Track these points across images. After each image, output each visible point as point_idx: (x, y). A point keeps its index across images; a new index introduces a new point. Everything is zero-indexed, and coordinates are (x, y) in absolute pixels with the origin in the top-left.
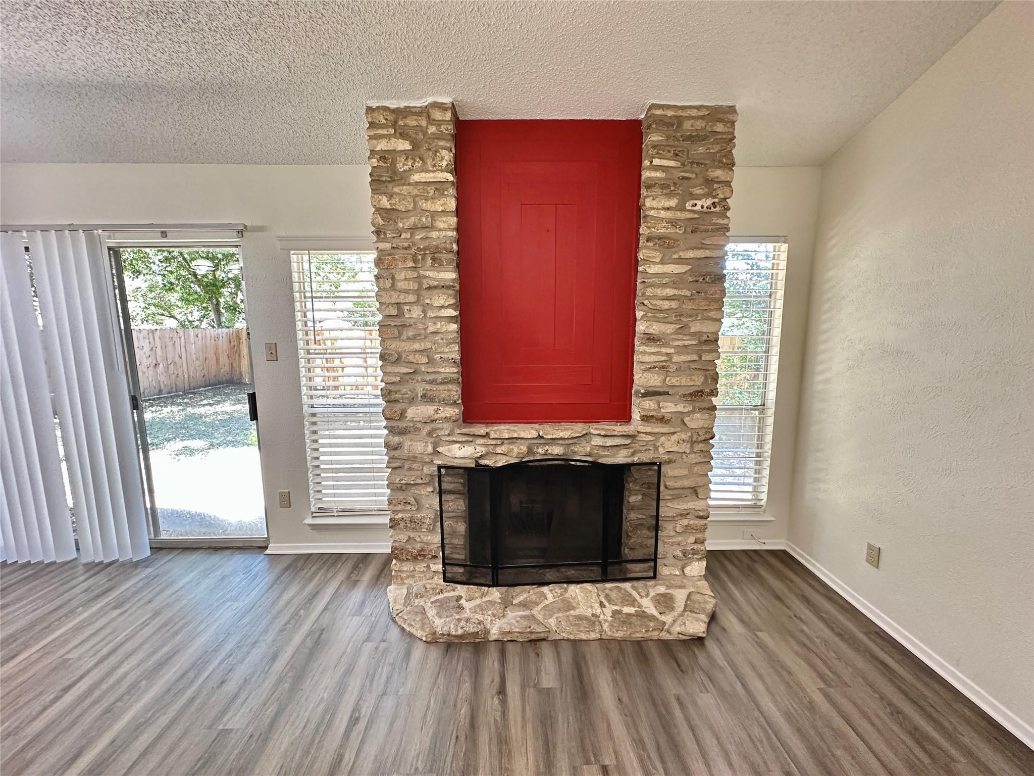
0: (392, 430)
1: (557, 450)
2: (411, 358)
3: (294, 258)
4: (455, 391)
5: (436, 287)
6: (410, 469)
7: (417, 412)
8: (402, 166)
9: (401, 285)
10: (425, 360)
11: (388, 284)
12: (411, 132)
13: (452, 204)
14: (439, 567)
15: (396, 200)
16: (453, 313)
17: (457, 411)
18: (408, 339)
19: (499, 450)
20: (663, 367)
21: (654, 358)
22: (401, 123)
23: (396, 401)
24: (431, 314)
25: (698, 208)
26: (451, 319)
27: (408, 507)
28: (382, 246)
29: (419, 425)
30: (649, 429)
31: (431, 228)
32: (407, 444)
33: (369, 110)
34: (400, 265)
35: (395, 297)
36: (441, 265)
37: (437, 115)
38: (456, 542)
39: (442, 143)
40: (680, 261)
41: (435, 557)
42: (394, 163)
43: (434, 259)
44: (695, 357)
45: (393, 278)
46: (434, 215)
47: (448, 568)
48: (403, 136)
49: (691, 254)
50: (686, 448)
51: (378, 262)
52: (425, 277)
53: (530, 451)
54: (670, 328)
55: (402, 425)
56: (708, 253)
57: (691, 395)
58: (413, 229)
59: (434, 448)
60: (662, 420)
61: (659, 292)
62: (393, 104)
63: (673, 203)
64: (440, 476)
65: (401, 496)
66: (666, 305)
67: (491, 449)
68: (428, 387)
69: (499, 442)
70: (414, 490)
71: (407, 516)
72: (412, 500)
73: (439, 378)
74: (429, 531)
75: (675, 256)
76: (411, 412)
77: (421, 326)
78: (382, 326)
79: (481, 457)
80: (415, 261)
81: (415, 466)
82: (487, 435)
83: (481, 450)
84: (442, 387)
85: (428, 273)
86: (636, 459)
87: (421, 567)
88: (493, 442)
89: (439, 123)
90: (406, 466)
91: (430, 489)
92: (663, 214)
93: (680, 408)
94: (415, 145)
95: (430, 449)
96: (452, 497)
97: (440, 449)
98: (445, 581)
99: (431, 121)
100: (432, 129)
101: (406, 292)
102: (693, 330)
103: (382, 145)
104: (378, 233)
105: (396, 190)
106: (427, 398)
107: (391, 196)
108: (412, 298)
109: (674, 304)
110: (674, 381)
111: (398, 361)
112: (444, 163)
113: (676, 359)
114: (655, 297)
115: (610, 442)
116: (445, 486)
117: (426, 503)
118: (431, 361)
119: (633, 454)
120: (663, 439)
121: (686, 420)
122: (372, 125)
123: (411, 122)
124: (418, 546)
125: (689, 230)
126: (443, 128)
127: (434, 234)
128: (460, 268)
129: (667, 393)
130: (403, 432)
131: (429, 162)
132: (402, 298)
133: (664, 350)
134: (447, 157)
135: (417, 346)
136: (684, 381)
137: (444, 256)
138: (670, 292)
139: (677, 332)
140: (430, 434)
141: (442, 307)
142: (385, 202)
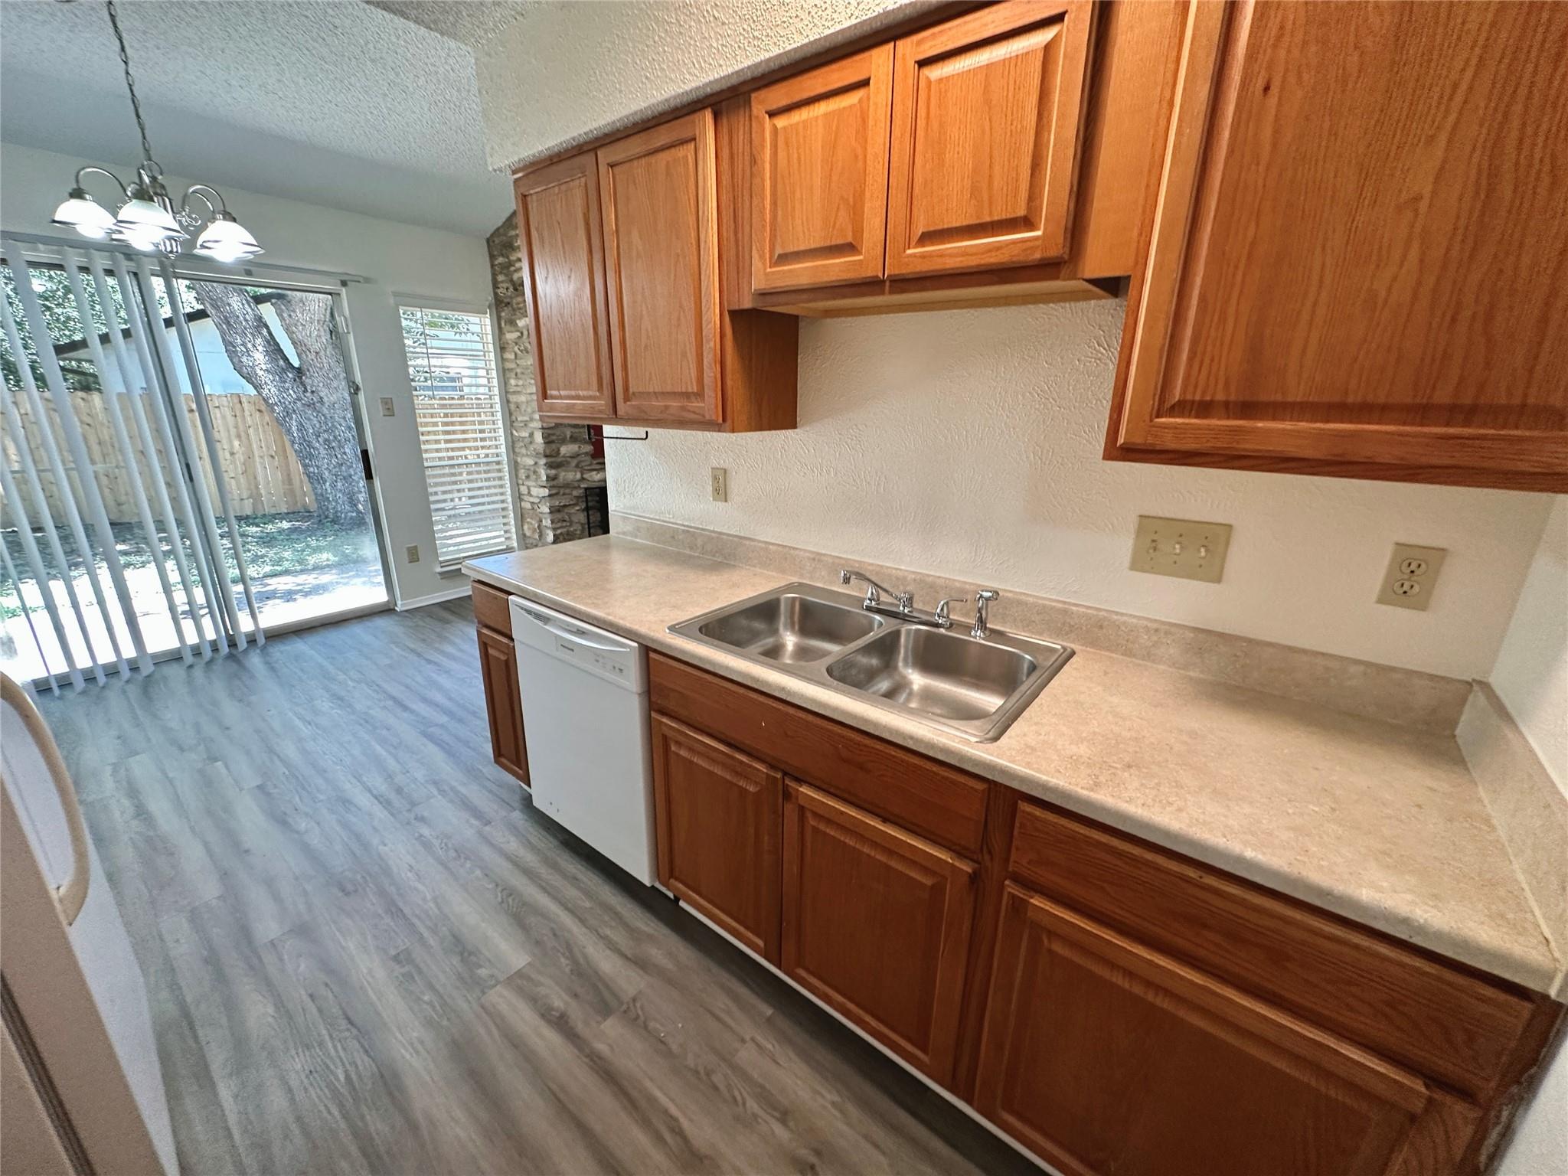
0: (550, 466)
3: (406, 310)
6: (564, 494)
7: (566, 450)
23: (552, 442)
27: (564, 524)
29: (569, 459)
32: (562, 474)
55: (557, 460)
59: (581, 476)
64: (586, 497)
65: (559, 516)
70: (566, 510)
71: (564, 530)
76: (563, 450)
81: (567, 491)
90: (562, 492)
91: (578, 508)
95: (579, 477)
96: (593, 511)
97: (585, 476)
106: (574, 439)
116: (590, 504)
117: (575, 519)
130: (558, 466)
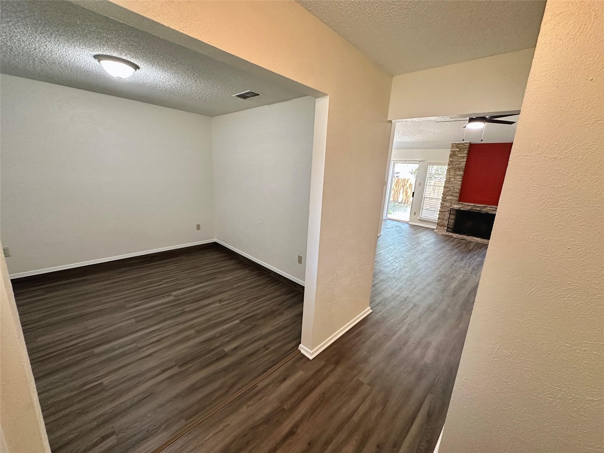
0: (443, 200)
1: (478, 209)
2: (450, 188)
3: (429, 166)
4: (458, 195)
5: (458, 175)
6: (444, 208)
7: (449, 198)
12: (460, 147)
13: (465, 160)
14: (446, 228)
15: (454, 159)
16: (461, 180)
17: (457, 198)
18: (450, 184)
19: (465, 207)
22: (458, 146)
23: (445, 195)
24: (456, 180)
26: (460, 181)
27: (442, 216)
28: (449, 167)
29: (448, 200)
31: (460, 164)
32: (445, 203)
33: (452, 144)
34: (452, 171)
35: (449, 176)
37: (466, 144)
38: (451, 224)
39: (466, 149)
41: (445, 226)
42: (455, 153)
43: (459, 170)
45: (450, 173)
46: (461, 162)
47: (448, 229)
48: (458, 148)
51: (448, 170)
53: (472, 208)
55: (445, 200)
58: (456, 164)
59: (451, 205)
62: (457, 143)
64: (450, 210)
65: (441, 213)
67: (463, 207)
68: (452, 193)
69: (465, 205)
72: (443, 214)
73: (455, 192)
74: (446, 221)
76: (447, 198)
77: (453, 182)
78: (445, 181)
79: (460, 208)
80: (455, 170)
81: (446, 208)
82: (462, 204)
83: (461, 206)
85: (457, 172)
87: (442, 228)
91: (448, 213)
94: (460, 149)
96: (452, 215)
98: (447, 231)
100: (464, 147)
101: (452, 175)
103: (453, 150)
104: (449, 165)
105: (454, 157)
106: (451, 195)
108: (453, 177)
111: (447, 188)
112: (465, 153)
115: (491, 209)
116: (451, 213)
117: (446, 215)
118: (454, 188)
122: (452, 146)
124: (443, 224)
126: (466, 147)
128: (465, 171)
130: (445, 201)
131: (462, 153)
135: (452, 185)
137: (461, 169)
140: (450, 202)
141: (459, 179)
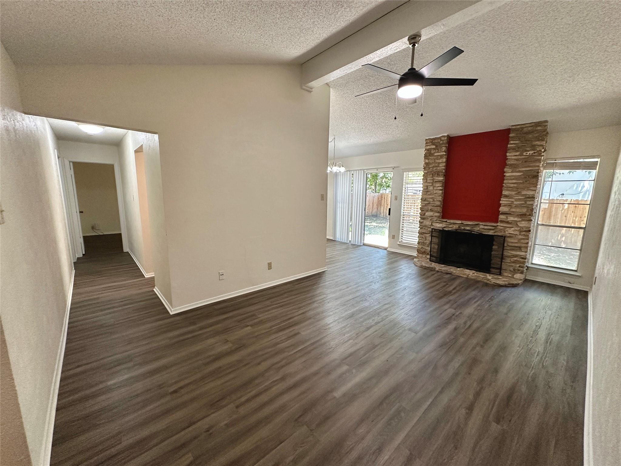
0: (421, 218)
1: (468, 228)
2: (428, 200)
3: (405, 174)
5: (437, 181)
6: (425, 229)
8: (432, 152)
9: (428, 181)
10: (432, 200)
11: (425, 181)
12: (436, 144)
13: (444, 160)
14: (428, 257)
15: (430, 160)
16: (441, 188)
17: (439, 214)
18: (429, 195)
19: (450, 226)
20: (510, 205)
21: (506, 202)
22: (433, 142)
24: (435, 188)
25: (528, 154)
26: (440, 190)
27: (423, 239)
28: (425, 171)
29: (428, 217)
30: (502, 225)
31: (438, 166)
32: (425, 222)
33: (426, 140)
34: (429, 176)
35: (426, 184)
36: (439, 176)
37: (443, 139)
38: (434, 250)
39: (443, 145)
40: (520, 172)
41: (428, 254)
42: (431, 151)
43: (437, 174)
44: (523, 203)
45: (427, 179)
46: (439, 163)
47: (431, 257)
48: (433, 144)
49: (524, 169)
50: (518, 233)
51: (424, 176)
52: (435, 179)
53: (459, 227)
54: (513, 193)
55: (424, 217)
56: (531, 168)
57: (520, 215)
58: (433, 167)
59: (431, 224)
60: (508, 222)
61: (510, 181)
62: (432, 137)
63: (518, 154)
64: (432, 231)
65: (421, 236)
66: (512, 185)
68: (432, 207)
69: (450, 224)
70: (425, 235)
71: (422, 241)
72: (424, 237)
73: (435, 205)
74: (428, 246)
75: (517, 170)
76: (427, 214)
77: (432, 191)
79: (444, 227)
80: (433, 175)
81: (426, 228)
82: (446, 222)
83: (444, 226)
84: (435, 208)
85: (436, 178)
86: (496, 234)
87: (424, 256)
88: (448, 224)
89: (443, 140)
91: (429, 235)
92: (513, 157)
93: (516, 219)
94: (436, 146)
95: (430, 224)
96: (435, 238)
97: (433, 224)
98: (430, 261)
99: (441, 140)
100: (441, 142)
101: (429, 183)
102: (523, 193)
103: (428, 147)
104: (424, 168)
105: (430, 158)
106: (431, 210)
107: (428, 159)
108: (431, 184)
109: (515, 185)
110: (514, 210)
111: (425, 200)
112: (443, 150)
113: (515, 203)
114: (508, 183)
116: (433, 235)
117: (428, 238)
118: (434, 201)
119: (495, 232)
120: (508, 229)
121: (518, 223)
122: (426, 143)
123: (436, 141)
124: (424, 250)
125: (524, 161)
126: (444, 142)
127: (439, 168)
128: (445, 176)
129: (510, 214)
130: (424, 219)
131: (439, 150)
132: (428, 184)
133: (510, 200)
134: (444, 149)
135: (430, 197)
136: (518, 210)
137: (440, 174)
138: (514, 181)
139: (516, 194)
140: (431, 220)
141: (438, 187)
142: (427, 161)
